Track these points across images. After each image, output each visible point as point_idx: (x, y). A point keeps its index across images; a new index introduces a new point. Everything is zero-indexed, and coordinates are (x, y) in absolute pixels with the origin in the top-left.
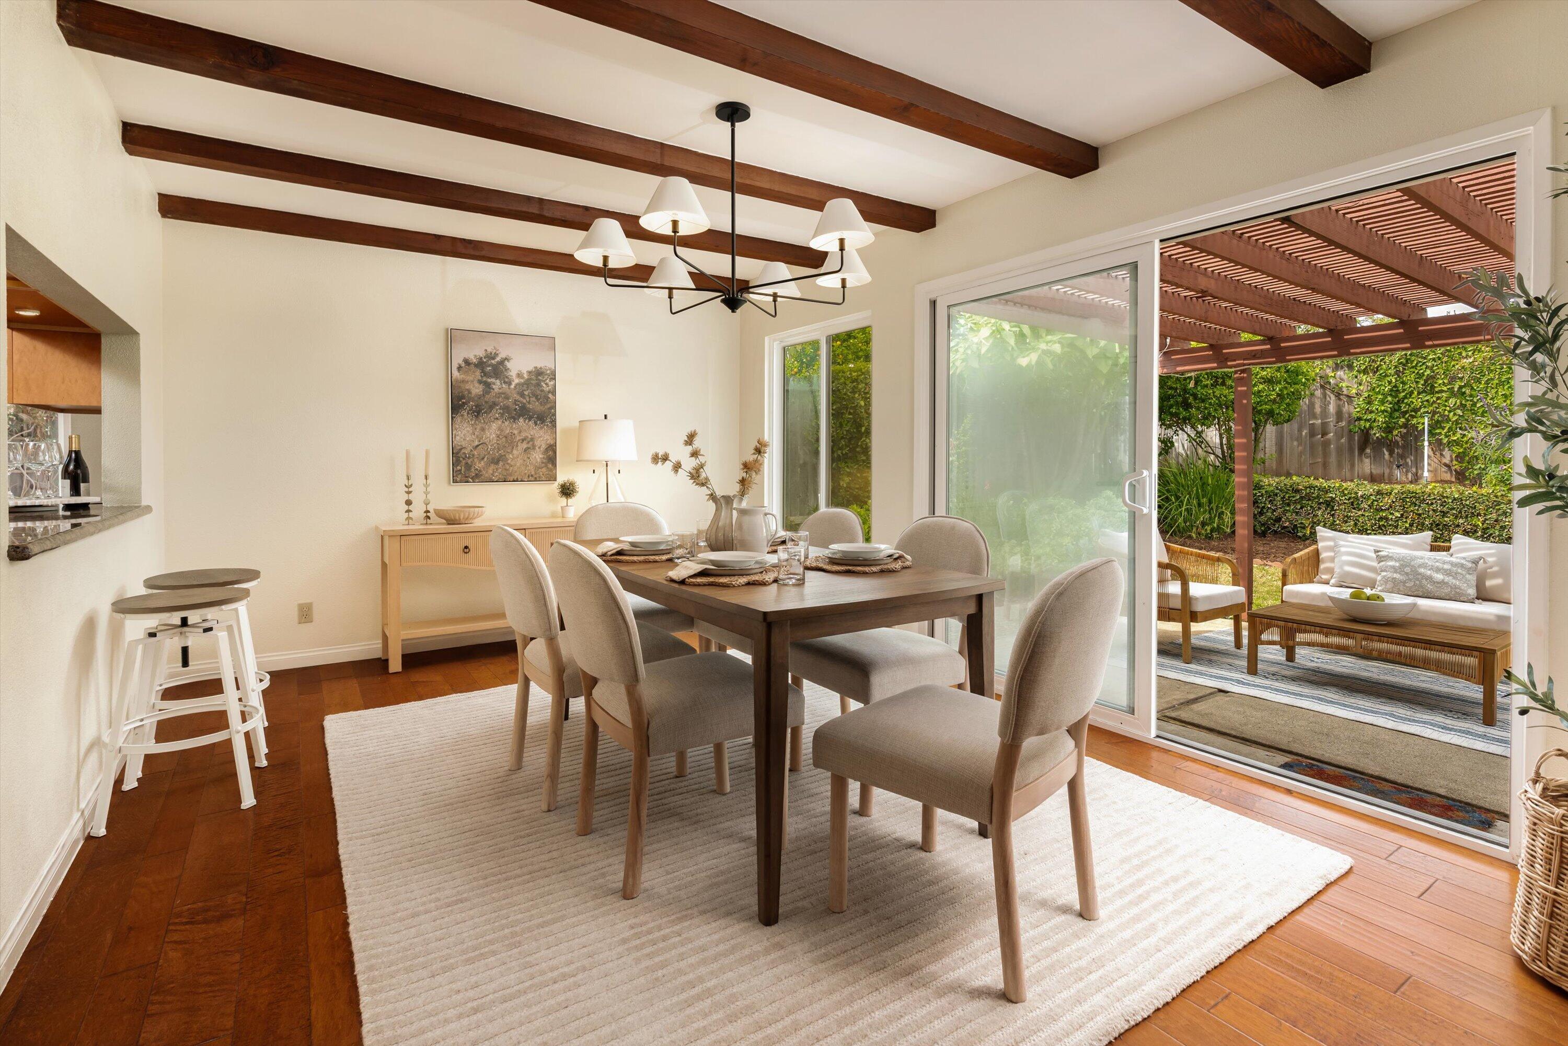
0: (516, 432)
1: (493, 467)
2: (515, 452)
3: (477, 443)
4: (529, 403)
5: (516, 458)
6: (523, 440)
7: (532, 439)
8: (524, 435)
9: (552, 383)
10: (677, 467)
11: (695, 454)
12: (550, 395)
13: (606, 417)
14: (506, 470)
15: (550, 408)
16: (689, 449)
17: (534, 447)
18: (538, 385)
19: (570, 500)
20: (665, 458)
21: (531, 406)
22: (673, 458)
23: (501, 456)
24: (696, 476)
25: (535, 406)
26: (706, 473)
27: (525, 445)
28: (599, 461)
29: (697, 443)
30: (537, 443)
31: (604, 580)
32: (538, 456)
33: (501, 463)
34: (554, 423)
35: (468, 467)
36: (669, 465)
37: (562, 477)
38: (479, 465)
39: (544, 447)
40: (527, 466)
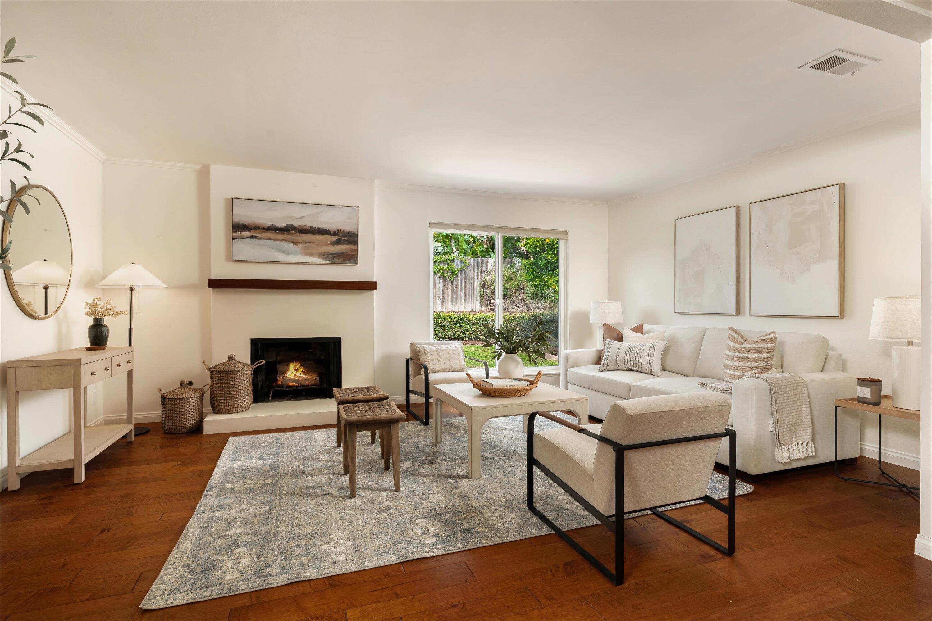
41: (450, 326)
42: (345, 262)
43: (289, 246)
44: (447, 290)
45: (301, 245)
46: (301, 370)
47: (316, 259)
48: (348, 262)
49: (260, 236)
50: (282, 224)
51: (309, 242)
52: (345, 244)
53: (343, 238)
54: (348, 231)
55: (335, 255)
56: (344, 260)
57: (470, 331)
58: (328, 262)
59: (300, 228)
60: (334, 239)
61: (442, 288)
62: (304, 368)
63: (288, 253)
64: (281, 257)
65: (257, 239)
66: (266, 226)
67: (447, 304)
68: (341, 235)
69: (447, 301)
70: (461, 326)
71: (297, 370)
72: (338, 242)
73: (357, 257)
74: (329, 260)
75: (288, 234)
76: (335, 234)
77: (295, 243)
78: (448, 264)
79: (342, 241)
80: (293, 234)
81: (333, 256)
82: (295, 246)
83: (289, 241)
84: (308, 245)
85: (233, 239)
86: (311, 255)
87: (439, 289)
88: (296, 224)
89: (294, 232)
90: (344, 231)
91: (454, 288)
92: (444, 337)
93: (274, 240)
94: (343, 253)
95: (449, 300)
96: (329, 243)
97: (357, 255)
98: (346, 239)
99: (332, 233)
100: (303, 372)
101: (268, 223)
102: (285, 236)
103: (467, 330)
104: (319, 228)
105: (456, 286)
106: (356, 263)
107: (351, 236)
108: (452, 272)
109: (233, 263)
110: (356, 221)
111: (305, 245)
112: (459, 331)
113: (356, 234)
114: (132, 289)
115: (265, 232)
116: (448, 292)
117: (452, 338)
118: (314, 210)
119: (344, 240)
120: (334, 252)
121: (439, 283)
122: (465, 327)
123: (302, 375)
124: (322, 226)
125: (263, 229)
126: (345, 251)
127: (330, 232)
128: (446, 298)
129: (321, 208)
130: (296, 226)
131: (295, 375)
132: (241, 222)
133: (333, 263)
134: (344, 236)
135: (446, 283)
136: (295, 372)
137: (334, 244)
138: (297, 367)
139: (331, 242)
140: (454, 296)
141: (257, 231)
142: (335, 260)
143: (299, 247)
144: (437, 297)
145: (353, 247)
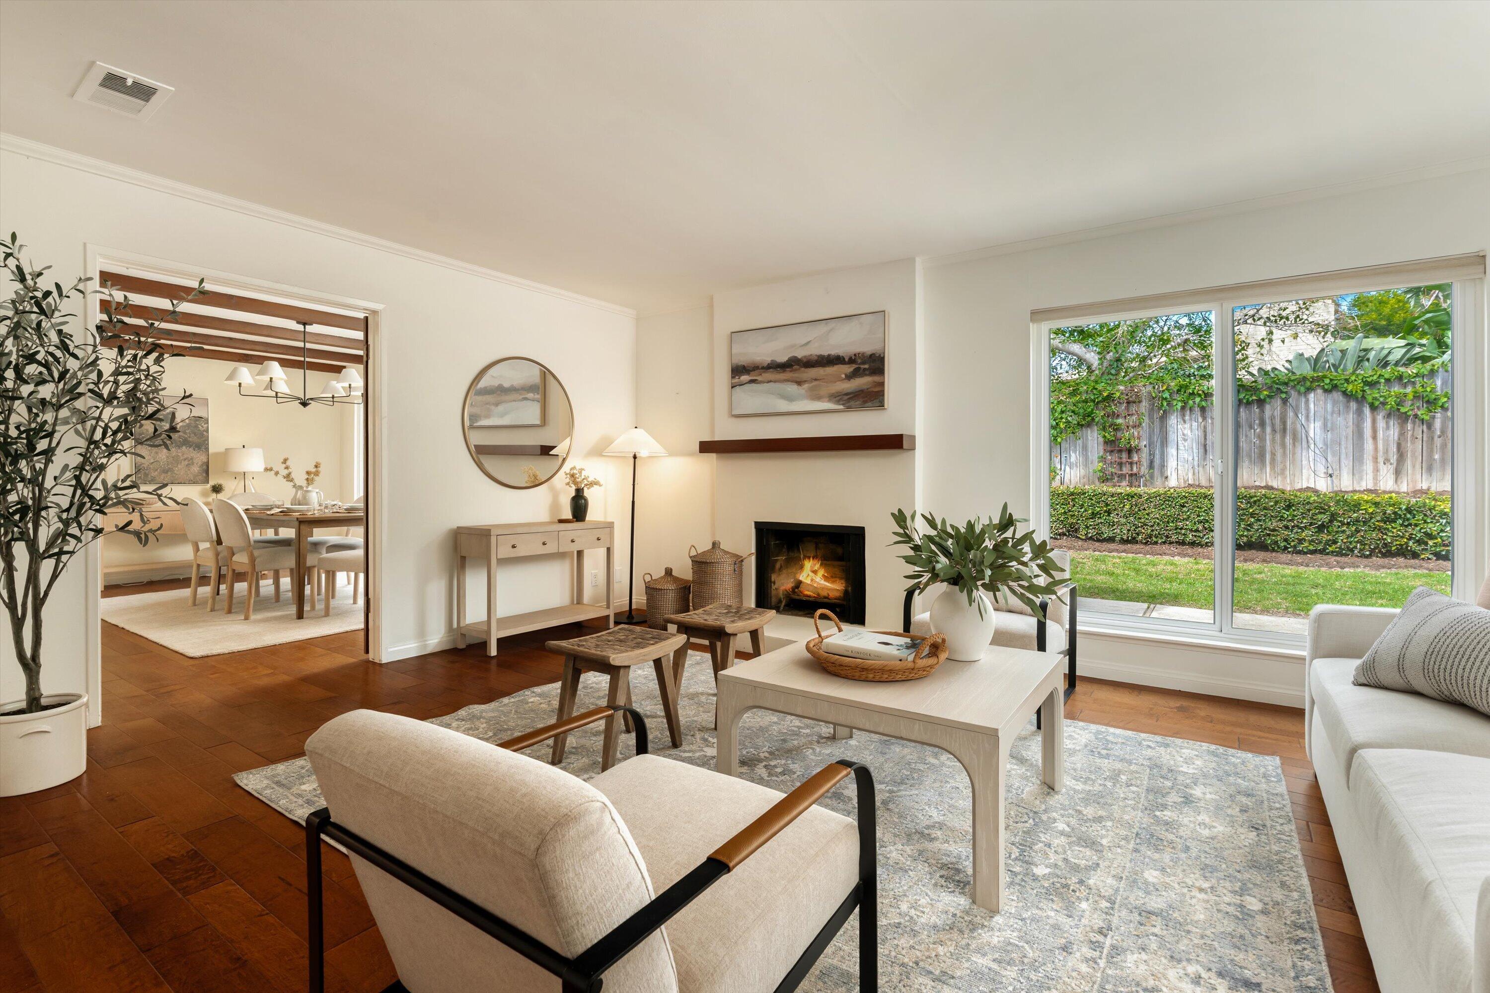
0: (180, 454)
1: (163, 475)
2: (179, 466)
3: (152, 461)
4: (190, 437)
5: (180, 470)
6: (185, 459)
7: (192, 459)
8: (185, 456)
9: (206, 425)
10: (277, 473)
11: (287, 468)
12: (205, 433)
13: (244, 447)
14: (173, 477)
15: (205, 440)
16: (284, 465)
17: (193, 464)
18: (196, 427)
19: (218, 495)
20: (271, 469)
21: (191, 439)
22: (275, 469)
23: (169, 468)
24: (288, 478)
25: (194, 439)
26: (293, 475)
27: (186, 462)
28: (240, 473)
29: (288, 463)
30: (195, 461)
31: (237, 510)
32: (195, 469)
33: (169, 473)
34: (207, 449)
35: (146, 475)
36: (273, 472)
37: (212, 482)
38: (154, 474)
39: (200, 463)
40: (188, 474)
41: (1374, 525)
42: (867, 405)
43: (792, 388)
44: (1413, 443)
45: (806, 386)
46: (821, 572)
47: (825, 404)
48: (869, 404)
49: (759, 378)
50: (783, 359)
51: (816, 380)
52: (866, 375)
53: (862, 366)
54: (870, 353)
55: (851, 396)
56: (865, 402)
57: (1441, 537)
58: (841, 407)
59: (805, 360)
60: (849, 369)
61: (1396, 438)
62: (826, 571)
63: (790, 399)
64: (783, 406)
65: (758, 383)
66: (765, 365)
67: (1413, 474)
68: (859, 361)
69: (1414, 466)
70: (1410, 525)
71: (815, 572)
72: (856, 374)
73: (883, 395)
74: (843, 404)
75: (791, 371)
76: (852, 361)
77: (799, 383)
78: (1414, 383)
79: (861, 371)
80: (796, 370)
81: (848, 397)
82: (800, 387)
83: (792, 382)
84: (815, 383)
85: (732, 387)
86: (819, 398)
87: (1386, 441)
88: (800, 354)
89: (798, 367)
90: (863, 354)
91: (1436, 438)
92: (1356, 547)
93: (775, 382)
94: (862, 391)
95: (1418, 466)
96: (843, 376)
97: (883, 391)
98: (866, 366)
99: (847, 360)
100: (824, 576)
101: (768, 360)
102: (788, 375)
103: (1430, 536)
104: (829, 355)
105: (1443, 432)
106: (881, 405)
107: (874, 361)
108: (1428, 402)
109: (734, 420)
110: (881, 335)
111: (811, 385)
112: (1402, 537)
113: (882, 356)
114: (635, 457)
115: (764, 372)
116: (1414, 449)
117: (1380, 552)
118: (822, 328)
119: (865, 369)
120: (849, 391)
121: (1388, 428)
122: (1421, 528)
123: (823, 582)
124: (834, 352)
125: (763, 368)
126: (865, 387)
127: (844, 359)
128: (1409, 462)
129: (832, 324)
130: (799, 357)
131: (812, 580)
132: (740, 364)
133: (849, 408)
134: (863, 363)
135: (1409, 426)
136: (811, 574)
137: (849, 377)
138: (816, 568)
139: (846, 375)
140: (1437, 457)
141: (757, 372)
142: (852, 403)
143: (803, 389)
144: (1381, 460)
145: (877, 378)
